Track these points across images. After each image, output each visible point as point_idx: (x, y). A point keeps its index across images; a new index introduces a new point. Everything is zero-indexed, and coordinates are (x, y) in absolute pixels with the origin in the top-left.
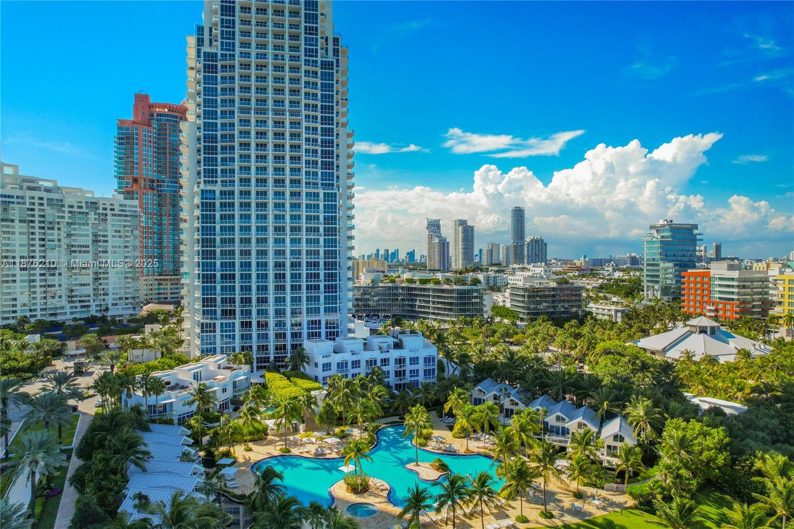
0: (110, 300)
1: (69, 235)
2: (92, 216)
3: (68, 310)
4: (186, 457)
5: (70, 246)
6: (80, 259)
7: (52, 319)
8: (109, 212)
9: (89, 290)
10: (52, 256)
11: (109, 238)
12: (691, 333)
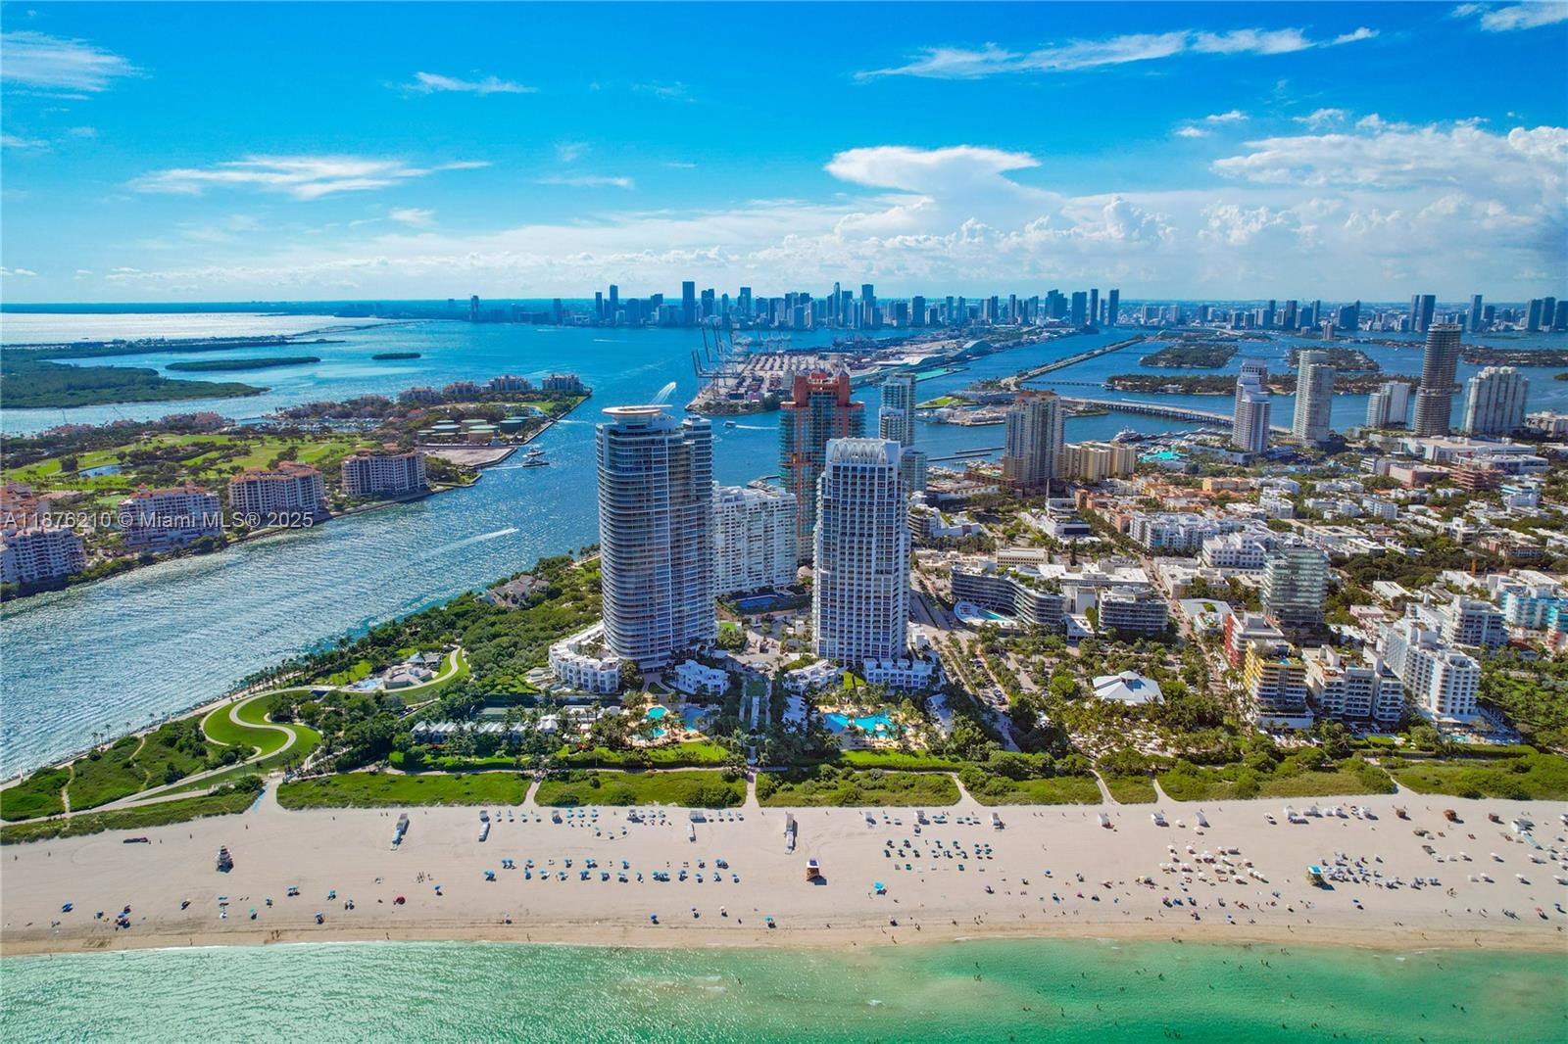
0: (775, 572)
1: (749, 530)
2: (764, 514)
3: (748, 582)
4: (801, 709)
5: (749, 537)
6: (756, 545)
7: (739, 589)
8: (775, 509)
9: (761, 567)
10: (739, 545)
11: (775, 528)
12: (1117, 681)
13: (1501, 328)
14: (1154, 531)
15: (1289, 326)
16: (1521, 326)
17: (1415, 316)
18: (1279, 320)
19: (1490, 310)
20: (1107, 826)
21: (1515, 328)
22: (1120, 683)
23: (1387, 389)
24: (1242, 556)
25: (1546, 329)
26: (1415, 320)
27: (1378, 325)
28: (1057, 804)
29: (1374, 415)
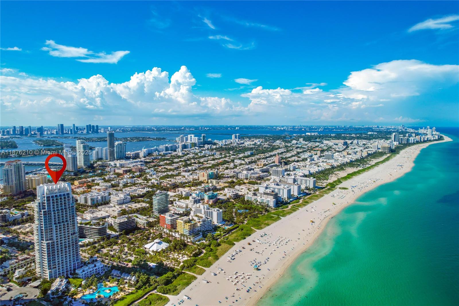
12: (154, 243)
13: (80, 132)
14: (92, 199)
15: (21, 134)
16: (85, 131)
17: (59, 129)
18: (18, 132)
19: (77, 128)
20: (208, 282)
21: (84, 132)
22: (156, 244)
23: (97, 149)
24: (125, 200)
25: (90, 132)
26: (59, 131)
27: (49, 133)
28: (190, 284)
29: (95, 157)
